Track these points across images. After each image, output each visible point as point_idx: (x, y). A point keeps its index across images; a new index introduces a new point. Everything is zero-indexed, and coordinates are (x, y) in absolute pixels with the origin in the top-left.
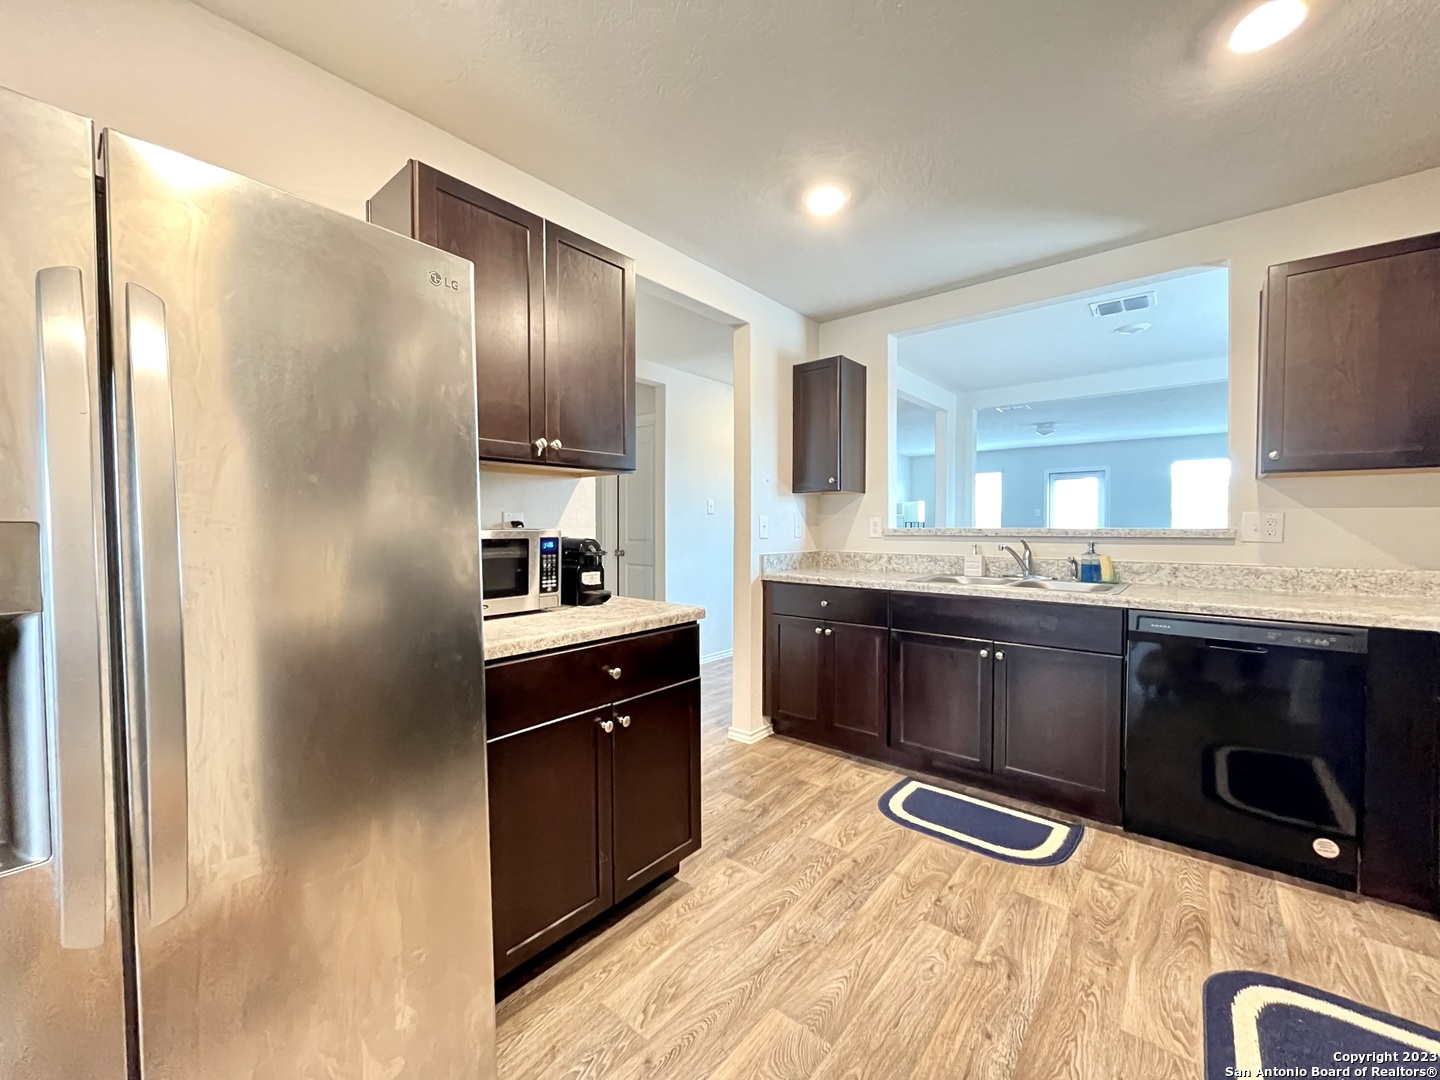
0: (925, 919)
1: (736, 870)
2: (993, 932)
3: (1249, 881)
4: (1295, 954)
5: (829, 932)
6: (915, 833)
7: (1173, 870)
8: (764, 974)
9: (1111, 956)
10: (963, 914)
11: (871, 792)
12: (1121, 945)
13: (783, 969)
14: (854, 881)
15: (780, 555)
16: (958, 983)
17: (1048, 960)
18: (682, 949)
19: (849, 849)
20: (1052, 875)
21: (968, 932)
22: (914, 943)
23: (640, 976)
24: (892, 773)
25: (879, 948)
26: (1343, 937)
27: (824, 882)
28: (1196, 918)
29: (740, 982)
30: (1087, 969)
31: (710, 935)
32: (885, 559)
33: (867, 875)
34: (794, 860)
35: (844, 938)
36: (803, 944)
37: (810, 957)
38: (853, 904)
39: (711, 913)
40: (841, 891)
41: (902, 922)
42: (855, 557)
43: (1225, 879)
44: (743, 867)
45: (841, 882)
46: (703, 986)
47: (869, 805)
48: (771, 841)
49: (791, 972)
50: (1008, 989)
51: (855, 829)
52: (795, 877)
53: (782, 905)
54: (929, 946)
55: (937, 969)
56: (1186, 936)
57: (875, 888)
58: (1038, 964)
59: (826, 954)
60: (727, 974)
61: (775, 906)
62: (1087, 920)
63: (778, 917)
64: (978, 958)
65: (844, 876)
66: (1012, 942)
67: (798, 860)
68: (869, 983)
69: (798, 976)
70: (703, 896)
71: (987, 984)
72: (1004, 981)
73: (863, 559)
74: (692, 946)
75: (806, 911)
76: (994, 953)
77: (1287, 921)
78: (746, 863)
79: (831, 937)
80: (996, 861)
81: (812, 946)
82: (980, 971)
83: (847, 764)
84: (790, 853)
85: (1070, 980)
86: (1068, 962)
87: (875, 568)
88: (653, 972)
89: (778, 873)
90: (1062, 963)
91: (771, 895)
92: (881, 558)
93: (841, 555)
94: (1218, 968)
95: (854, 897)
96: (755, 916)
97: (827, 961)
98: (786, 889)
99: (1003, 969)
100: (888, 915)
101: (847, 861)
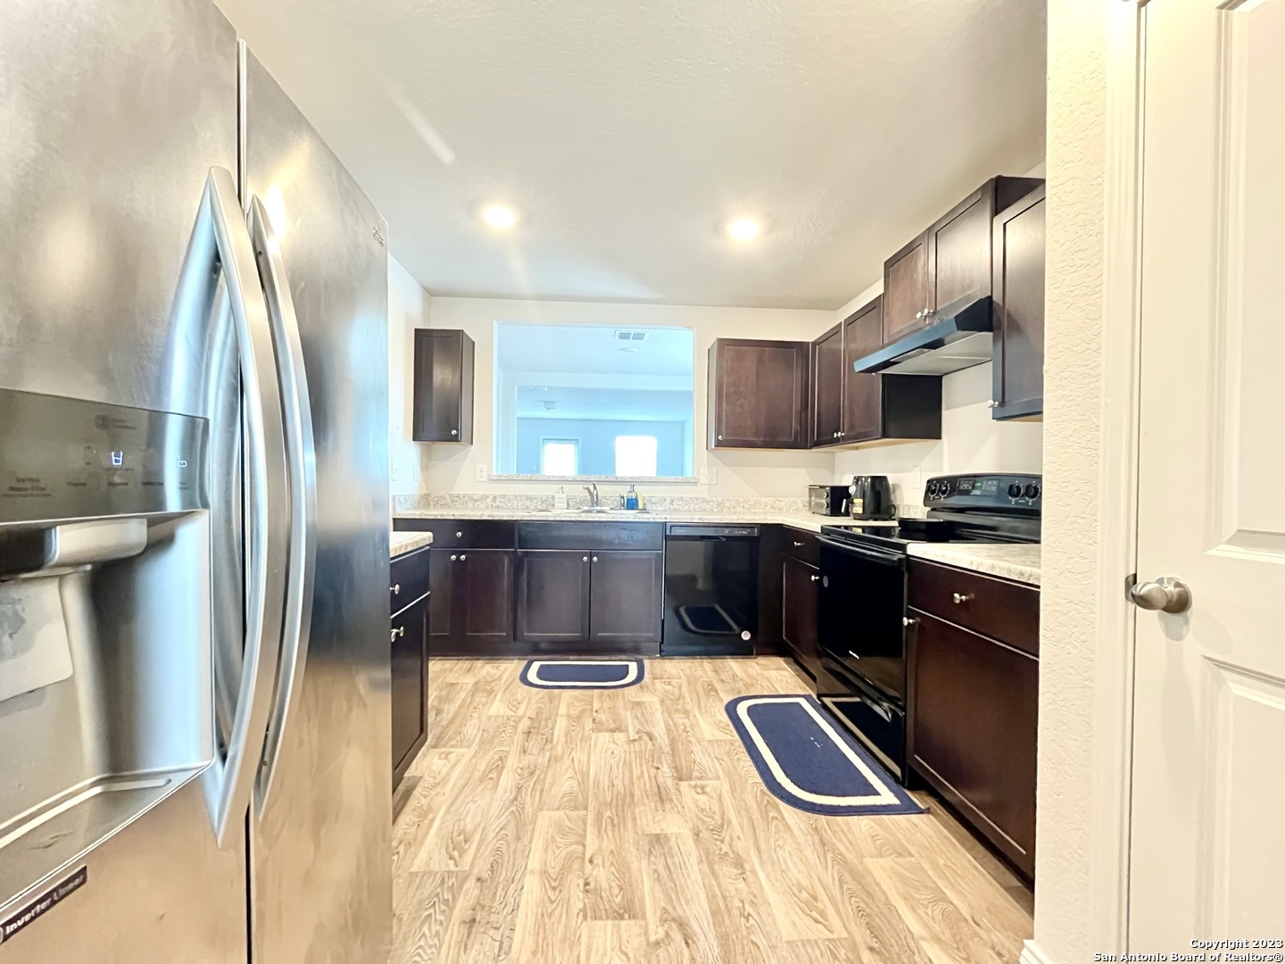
0: (593, 731)
1: (448, 754)
2: (632, 726)
3: (718, 662)
4: (747, 686)
5: (543, 760)
6: (557, 691)
7: (690, 668)
8: (519, 799)
9: (687, 713)
10: (611, 722)
11: (510, 675)
12: (688, 707)
13: (530, 790)
14: (536, 729)
15: (405, 496)
16: (630, 753)
17: (663, 725)
18: (447, 812)
19: (520, 712)
20: (642, 687)
21: (618, 729)
22: (596, 745)
23: (427, 842)
24: (516, 661)
25: (579, 755)
26: (757, 674)
27: (519, 737)
28: (709, 685)
29: (508, 809)
30: (680, 723)
31: (462, 796)
32: (491, 498)
33: (543, 723)
34: (488, 732)
35: (554, 760)
36: (532, 773)
37: (542, 777)
38: (547, 741)
39: (450, 784)
40: (533, 737)
41: (582, 738)
42: (464, 497)
43: (710, 666)
44: (452, 750)
45: (530, 732)
46: (483, 825)
47: (514, 683)
48: (460, 726)
49: (536, 790)
50: (653, 745)
51: (516, 700)
52: (496, 741)
53: (501, 758)
54: (605, 743)
55: (615, 752)
56: (709, 693)
57: (553, 728)
58: (659, 730)
59: (550, 772)
60: (495, 810)
61: (497, 761)
62: (668, 702)
63: (503, 768)
64: (631, 738)
65: (529, 728)
66: (641, 724)
67: (491, 731)
68: (585, 775)
69: (542, 790)
70: (435, 778)
71: (643, 747)
72: (650, 743)
73: (471, 498)
74: (455, 807)
75: (520, 756)
76: (638, 733)
77: (739, 674)
78: (453, 746)
79: (546, 762)
80: (611, 691)
81: (538, 772)
82: (636, 743)
83: (479, 664)
84: (481, 728)
85: (677, 731)
86: (671, 723)
87: (482, 506)
88: (437, 835)
89: (482, 742)
90: (669, 725)
91: (488, 757)
92: (487, 497)
93: (451, 496)
94: (726, 702)
95: (545, 737)
96: (487, 772)
97: (554, 776)
98: (496, 750)
99: (646, 738)
100: (571, 738)
101: (525, 720)
